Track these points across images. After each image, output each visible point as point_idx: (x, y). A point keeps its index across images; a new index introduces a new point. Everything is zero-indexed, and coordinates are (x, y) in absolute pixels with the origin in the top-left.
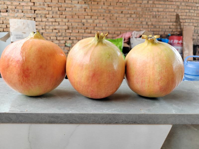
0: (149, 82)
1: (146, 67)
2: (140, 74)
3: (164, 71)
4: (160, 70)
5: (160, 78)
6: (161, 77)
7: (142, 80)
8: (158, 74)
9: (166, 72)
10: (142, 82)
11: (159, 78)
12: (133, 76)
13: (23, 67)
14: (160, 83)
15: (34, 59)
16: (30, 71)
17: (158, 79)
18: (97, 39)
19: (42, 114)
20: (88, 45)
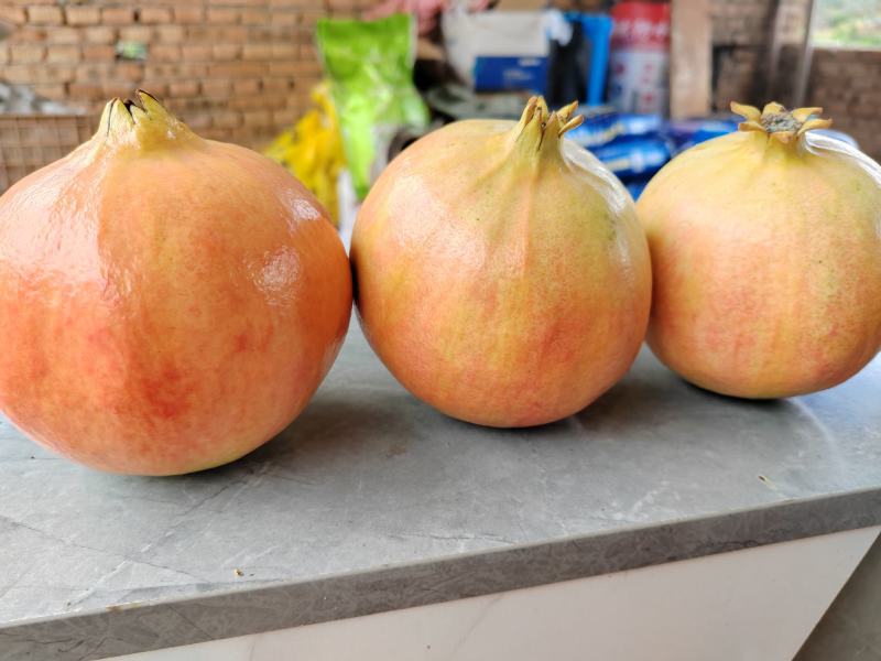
0: (774, 346)
1: (765, 278)
2: (731, 310)
3: (852, 297)
4: (834, 291)
5: (831, 328)
6: (836, 326)
7: (741, 335)
8: (823, 311)
9: (859, 303)
10: (739, 345)
11: (826, 329)
12: (694, 317)
13: (141, 366)
14: (826, 349)
15: (195, 310)
16: (184, 381)
17: (817, 335)
18: (539, 139)
19: (321, 583)
20: (491, 175)
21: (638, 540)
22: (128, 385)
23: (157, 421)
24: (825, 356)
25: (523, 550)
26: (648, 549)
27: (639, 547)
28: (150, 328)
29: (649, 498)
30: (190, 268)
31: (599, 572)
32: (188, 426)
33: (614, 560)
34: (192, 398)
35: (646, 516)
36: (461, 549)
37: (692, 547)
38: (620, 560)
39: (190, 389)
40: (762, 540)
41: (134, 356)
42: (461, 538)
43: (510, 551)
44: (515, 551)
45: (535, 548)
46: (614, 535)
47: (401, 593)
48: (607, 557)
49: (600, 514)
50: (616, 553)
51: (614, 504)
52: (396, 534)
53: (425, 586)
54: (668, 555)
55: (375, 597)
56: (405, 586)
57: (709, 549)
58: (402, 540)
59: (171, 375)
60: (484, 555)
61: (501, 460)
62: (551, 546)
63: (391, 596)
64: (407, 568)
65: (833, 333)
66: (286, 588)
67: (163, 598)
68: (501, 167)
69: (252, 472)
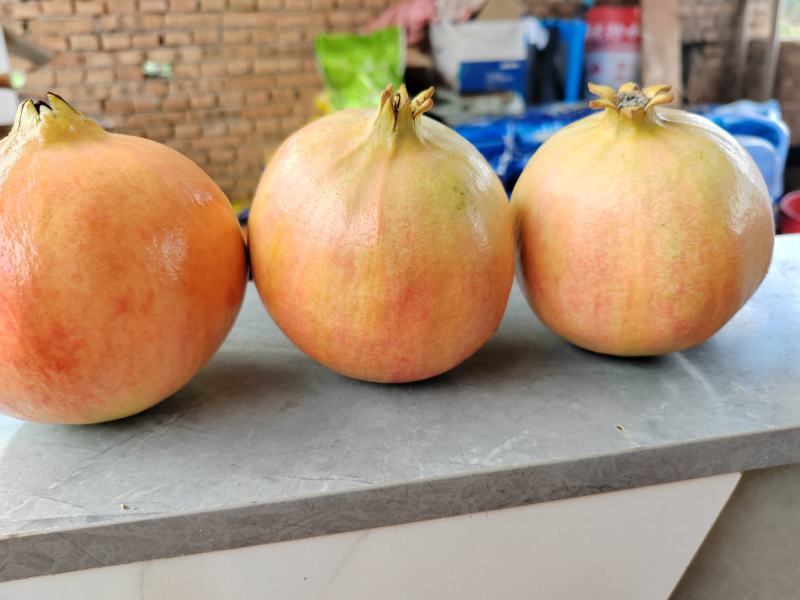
0: (629, 305)
1: (614, 242)
2: (587, 273)
3: (696, 256)
4: (678, 252)
5: (677, 287)
6: (683, 284)
7: (598, 296)
8: (669, 271)
9: (703, 262)
10: (598, 305)
11: (673, 288)
12: (557, 280)
14: (677, 307)
17: (666, 293)
18: (393, 122)
19: (195, 517)
20: (351, 155)
21: (492, 482)
22: (21, 342)
23: (52, 373)
24: (677, 314)
25: (381, 490)
26: (502, 491)
27: (494, 489)
28: (37, 292)
29: (508, 445)
30: (73, 241)
31: (457, 512)
32: (80, 378)
33: (472, 500)
34: (81, 353)
35: (500, 461)
36: (325, 489)
37: (547, 490)
38: (477, 501)
39: (77, 346)
40: (616, 485)
41: (25, 317)
42: (327, 479)
43: (369, 491)
44: (374, 491)
45: (393, 489)
46: (467, 477)
47: (271, 528)
48: (463, 497)
49: (458, 459)
50: (471, 495)
51: (474, 450)
52: (270, 476)
53: (291, 522)
54: (524, 497)
55: (247, 531)
56: (273, 522)
57: (563, 493)
58: (274, 481)
59: (59, 333)
60: (344, 494)
61: (382, 412)
62: (407, 487)
63: (262, 531)
64: (273, 505)
65: (681, 292)
66: (163, 520)
67: (56, 528)
68: (361, 148)
69: (160, 423)
